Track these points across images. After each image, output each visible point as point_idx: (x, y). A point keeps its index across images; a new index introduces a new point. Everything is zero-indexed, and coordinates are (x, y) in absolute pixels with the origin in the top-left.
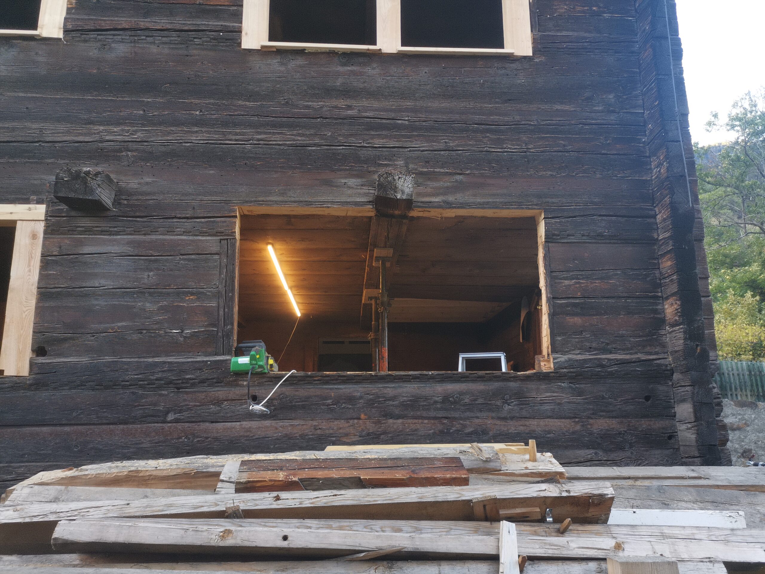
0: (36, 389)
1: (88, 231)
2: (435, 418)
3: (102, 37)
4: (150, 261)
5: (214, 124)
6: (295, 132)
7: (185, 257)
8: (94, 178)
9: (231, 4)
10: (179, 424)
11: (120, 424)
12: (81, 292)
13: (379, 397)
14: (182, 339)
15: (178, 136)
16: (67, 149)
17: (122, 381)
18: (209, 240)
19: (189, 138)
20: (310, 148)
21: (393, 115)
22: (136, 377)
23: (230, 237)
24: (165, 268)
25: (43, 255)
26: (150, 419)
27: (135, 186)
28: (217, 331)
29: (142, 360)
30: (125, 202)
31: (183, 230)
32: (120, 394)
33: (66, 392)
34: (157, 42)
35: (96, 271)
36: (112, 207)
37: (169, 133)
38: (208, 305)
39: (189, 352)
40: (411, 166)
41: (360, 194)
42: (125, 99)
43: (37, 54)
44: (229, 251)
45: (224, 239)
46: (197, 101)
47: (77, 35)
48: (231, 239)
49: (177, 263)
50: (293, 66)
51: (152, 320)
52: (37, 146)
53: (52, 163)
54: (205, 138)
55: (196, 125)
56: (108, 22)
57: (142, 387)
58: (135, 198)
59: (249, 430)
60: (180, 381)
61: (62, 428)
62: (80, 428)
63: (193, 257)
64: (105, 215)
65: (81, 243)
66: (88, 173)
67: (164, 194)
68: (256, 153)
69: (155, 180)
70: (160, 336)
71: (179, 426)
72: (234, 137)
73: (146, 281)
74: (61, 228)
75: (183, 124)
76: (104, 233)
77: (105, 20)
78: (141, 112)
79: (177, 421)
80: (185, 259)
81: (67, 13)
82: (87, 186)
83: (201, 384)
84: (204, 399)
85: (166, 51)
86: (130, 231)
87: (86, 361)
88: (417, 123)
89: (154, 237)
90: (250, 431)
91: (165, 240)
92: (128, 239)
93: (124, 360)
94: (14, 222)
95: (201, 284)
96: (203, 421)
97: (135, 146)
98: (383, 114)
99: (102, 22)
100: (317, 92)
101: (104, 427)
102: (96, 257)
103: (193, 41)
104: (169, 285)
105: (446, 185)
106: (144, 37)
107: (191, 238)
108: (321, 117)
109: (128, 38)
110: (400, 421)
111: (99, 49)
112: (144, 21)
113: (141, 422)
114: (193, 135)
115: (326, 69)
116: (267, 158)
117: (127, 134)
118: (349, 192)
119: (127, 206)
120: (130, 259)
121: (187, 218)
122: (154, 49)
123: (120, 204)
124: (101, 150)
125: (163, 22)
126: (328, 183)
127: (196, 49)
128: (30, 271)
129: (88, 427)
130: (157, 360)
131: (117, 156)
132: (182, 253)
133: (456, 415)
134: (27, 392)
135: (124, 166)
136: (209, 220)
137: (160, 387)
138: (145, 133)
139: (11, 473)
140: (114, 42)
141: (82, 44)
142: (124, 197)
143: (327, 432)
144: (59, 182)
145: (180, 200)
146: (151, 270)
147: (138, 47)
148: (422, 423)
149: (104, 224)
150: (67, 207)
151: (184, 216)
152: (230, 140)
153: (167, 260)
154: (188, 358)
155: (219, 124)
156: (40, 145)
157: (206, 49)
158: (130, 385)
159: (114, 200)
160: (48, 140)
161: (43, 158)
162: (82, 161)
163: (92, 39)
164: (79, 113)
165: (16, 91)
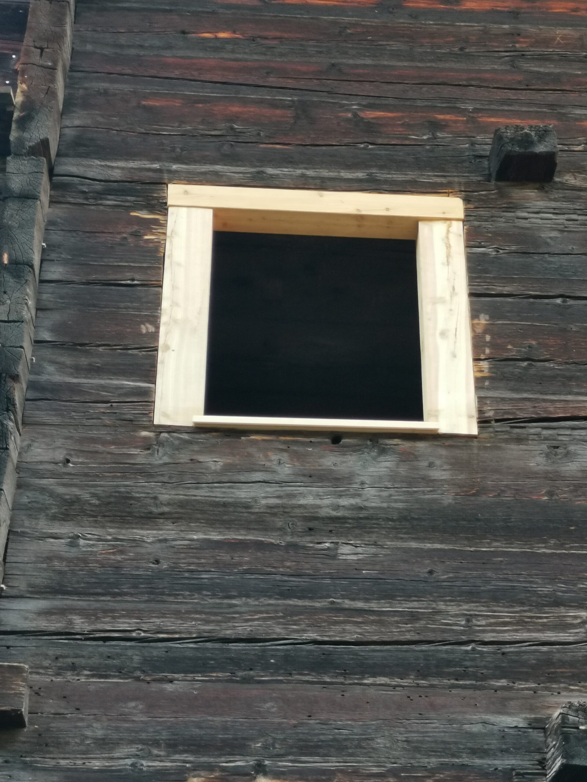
3: (550, 432)
16: (525, 657)
43: (431, 465)
47: (504, 429)
52: (467, 652)
53: (503, 688)
56: (558, 405)
99: (548, 404)
111: (547, 456)
140: (574, 441)
141: (513, 446)
156: (473, 649)
160: (486, 640)
161: (484, 678)
162: (562, 685)
163: (531, 437)
164: (530, 582)
165: (402, 538)
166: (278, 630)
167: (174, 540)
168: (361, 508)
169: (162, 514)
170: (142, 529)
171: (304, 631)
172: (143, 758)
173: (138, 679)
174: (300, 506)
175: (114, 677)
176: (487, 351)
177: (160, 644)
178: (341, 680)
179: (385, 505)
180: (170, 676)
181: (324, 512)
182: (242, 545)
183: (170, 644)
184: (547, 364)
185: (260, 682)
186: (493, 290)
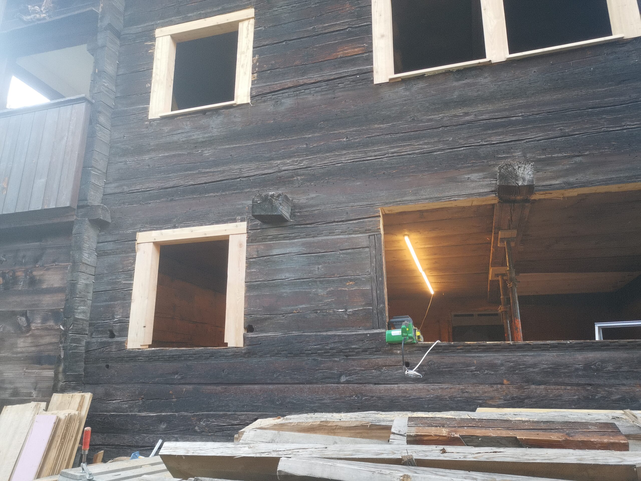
0: (249, 357)
1: (275, 238)
2: (578, 385)
3: (275, 96)
4: (319, 256)
5: (357, 146)
6: (421, 142)
7: (344, 251)
8: (277, 199)
9: (363, 52)
10: (350, 385)
11: (307, 384)
12: (273, 283)
13: (520, 365)
14: (346, 316)
15: (332, 160)
16: (257, 180)
17: (306, 350)
18: (360, 236)
19: (340, 160)
20: (435, 153)
21: (507, 114)
22: (315, 347)
23: (376, 233)
24: (330, 261)
25: (247, 258)
26: (328, 380)
27: (305, 201)
28: (373, 309)
29: (319, 334)
30: (298, 214)
31: (340, 231)
32: (305, 360)
33: (268, 359)
34: (312, 92)
35: (283, 267)
36: (289, 218)
37: (326, 158)
38: (364, 288)
39: (353, 327)
40: (528, 155)
41: (482, 186)
42: (293, 138)
43: (235, 117)
44: (376, 244)
45: (372, 235)
46: (344, 131)
47: (259, 98)
48: (377, 234)
49: (338, 256)
50: (416, 89)
51: (324, 303)
52: (238, 181)
53: (249, 192)
54: (352, 158)
55: (344, 149)
56: (278, 85)
57: (320, 355)
58: (305, 210)
59: (405, 391)
60: (348, 350)
61: (268, 386)
62: (279, 386)
63: (349, 251)
64: (286, 225)
65: (271, 247)
66: (272, 196)
67: (324, 204)
68: (392, 164)
69: (317, 195)
70: (330, 314)
71: (351, 386)
72: (373, 154)
73: (317, 272)
74: (257, 238)
75: (335, 150)
76: (287, 238)
77: (276, 84)
78: (305, 146)
79: (348, 382)
80: (344, 253)
81: (252, 85)
82: (273, 206)
83: (364, 353)
84: (367, 365)
85: (319, 97)
86: (303, 235)
87: (280, 335)
88: (531, 117)
89: (320, 238)
90: (407, 393)
91: (328, 240)
92: (302, 241)
93: (306, 334)
94: (228, 236)
95: (357, 272)
96: (369, 383)
97: (302, 172)
98: (497, 115)
99: (275, 86)
100: (437, 106)
101: (296, 386)
102: (281, 257)
103: (337, 86)
104: (334, 275)
105: (565, 167)
106: (303, 91)
107: (347, 236)
108: (443, 126)
109: (292, 93)
110: (542, 387)
111: (274, 106)
112: (303, 79)
113: (322, 383)
114: (342, 157)
115: (443, 87)
116: (401, 166)
117: (296, 164)
118: (473, 185)
119: (300, 216)
120: (305, 256)
121: (343, 221)
122: (310, 98)
123: (295, 216)
124: (280, 178)
125: (315, 77)
126: (453, 180)
127: (340, 92)
128: (240, 270)
129: (285, 386)
130: (329, 333)
131: (290, 181)
132: (341, 249)
133: (601, 382)
134: (243, 359)
135: (296, 187)
136: (359, 221)
137: (333, 355)
138: (309, 161)
139: (236, 419)
140: (284, 98)
141: (262, 104)
142: (297, 211)
143: (474, 395)
144: (254, 205)
145: (337, 208)
146: (320, 264)
147: (300, 98)
148: (565, 389)
149: (285, 232)
150: (260, 222)
151: (340, 220)
152: (371, 156)
153: (331, 255)
154: (352, 331)
155: (361, 146)
156: (240, 180)
157: (348, 90)
158: (312, 354)
159: (291, 213)
160: (245, 176)
161: (243, 189)
162: (268, 188)
163: (268, 100)
164: (264, 153)
165: (223, 145)
166: (182, 182)
167: (154, 158)
168: (211, 137)
169: (152, 149)
170: (146, 155)
171: (189, 182)
172: (143, 228)
173: (141, 204)
174: (193, 139)
175: (135, 204)
176: (257, 69)
177: (147, 192)
178: (199, 196)
179: (219, 134)
180: (150, 202)
181: (200, 140)
182: (174, 156)
183: (150, 192)
184: (277, 70)
185: (175, 200)
186: (261, 44)
